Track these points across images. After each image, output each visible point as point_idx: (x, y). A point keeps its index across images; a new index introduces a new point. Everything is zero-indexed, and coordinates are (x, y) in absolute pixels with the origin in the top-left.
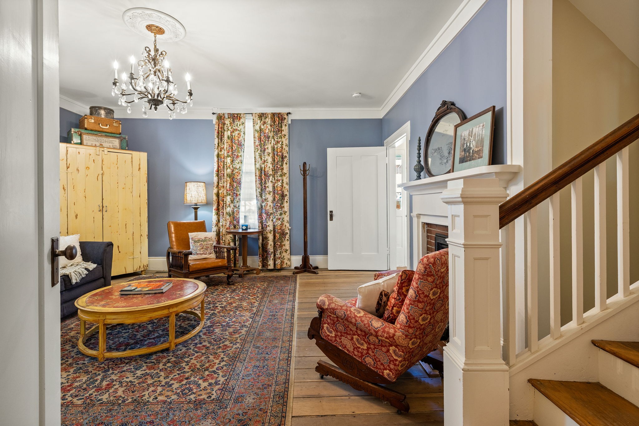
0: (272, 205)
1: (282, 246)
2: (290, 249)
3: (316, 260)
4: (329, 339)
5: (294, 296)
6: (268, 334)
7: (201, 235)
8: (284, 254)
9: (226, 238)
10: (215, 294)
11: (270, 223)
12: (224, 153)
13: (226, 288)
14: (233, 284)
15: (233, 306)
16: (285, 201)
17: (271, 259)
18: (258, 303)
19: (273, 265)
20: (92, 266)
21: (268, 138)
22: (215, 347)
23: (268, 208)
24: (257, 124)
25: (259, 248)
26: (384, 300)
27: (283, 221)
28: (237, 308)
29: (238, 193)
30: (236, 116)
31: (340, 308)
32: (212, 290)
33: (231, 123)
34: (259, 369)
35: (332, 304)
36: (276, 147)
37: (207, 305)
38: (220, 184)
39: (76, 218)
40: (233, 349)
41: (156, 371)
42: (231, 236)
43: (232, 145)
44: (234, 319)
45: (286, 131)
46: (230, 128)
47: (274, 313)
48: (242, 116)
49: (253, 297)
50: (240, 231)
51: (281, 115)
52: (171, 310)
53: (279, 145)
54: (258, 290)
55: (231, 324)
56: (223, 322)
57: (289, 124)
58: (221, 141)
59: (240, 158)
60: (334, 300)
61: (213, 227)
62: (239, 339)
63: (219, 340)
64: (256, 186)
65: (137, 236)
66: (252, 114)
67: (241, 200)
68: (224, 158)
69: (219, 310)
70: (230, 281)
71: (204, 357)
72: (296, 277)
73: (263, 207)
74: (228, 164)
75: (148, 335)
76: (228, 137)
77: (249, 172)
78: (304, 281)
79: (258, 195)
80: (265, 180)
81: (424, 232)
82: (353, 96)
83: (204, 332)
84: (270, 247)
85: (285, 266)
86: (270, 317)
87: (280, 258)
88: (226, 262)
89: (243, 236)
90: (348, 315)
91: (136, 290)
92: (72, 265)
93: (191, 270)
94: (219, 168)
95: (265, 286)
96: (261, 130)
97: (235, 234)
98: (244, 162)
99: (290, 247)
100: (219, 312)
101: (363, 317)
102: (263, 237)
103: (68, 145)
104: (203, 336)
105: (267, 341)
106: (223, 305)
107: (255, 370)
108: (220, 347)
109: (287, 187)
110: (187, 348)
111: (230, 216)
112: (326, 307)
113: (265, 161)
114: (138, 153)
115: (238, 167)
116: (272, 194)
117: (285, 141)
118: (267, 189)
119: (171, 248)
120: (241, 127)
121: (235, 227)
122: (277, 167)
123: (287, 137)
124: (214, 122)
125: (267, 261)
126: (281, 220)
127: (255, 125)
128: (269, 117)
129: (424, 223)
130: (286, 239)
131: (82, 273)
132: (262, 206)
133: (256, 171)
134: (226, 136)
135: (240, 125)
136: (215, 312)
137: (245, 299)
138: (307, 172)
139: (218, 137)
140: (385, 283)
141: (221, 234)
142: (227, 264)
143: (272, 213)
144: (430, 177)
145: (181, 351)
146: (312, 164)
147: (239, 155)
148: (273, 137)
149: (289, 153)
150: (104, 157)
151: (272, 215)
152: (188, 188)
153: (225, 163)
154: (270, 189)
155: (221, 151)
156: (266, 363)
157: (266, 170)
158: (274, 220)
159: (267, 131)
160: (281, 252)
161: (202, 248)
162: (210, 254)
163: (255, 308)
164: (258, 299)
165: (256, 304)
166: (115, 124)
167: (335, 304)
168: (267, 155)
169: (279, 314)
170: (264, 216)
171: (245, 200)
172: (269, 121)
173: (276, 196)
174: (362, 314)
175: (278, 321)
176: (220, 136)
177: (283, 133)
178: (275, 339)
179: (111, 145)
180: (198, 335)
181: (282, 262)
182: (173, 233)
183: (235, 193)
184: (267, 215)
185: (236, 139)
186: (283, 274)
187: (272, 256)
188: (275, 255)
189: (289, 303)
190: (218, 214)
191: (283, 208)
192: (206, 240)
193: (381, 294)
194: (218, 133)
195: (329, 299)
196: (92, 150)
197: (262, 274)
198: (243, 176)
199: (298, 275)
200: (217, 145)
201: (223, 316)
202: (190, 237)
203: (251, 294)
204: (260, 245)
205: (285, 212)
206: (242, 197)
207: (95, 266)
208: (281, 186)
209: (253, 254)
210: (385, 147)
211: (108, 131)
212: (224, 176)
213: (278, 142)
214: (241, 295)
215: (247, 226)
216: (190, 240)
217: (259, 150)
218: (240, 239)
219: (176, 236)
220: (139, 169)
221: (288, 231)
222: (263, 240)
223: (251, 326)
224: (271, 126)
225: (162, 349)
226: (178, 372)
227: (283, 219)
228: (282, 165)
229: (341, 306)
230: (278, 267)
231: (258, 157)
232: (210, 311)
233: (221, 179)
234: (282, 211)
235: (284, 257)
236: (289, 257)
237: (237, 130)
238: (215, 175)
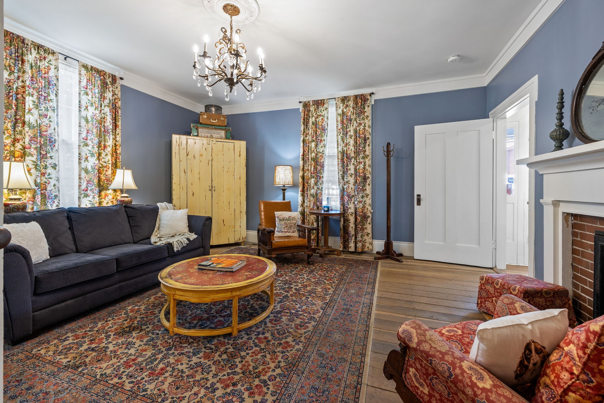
0: (353, 187)
1: (364, 230)
2: (372, 233)
3: (400, 246)
4: (417, 393)
5: (373, 288)
6: (337, 336)
7: (286, 214)
8: (366, 237)
9: (310, 218)
10: (294, 273)
11: (351, 206)
12: (309, 138)
13: (305, 267)
14: (313, 264)
15: (307, 290)
16: (367, 184)
17: (352, 241)
18: (333, 290)
19: (354, 248)
20: (193, 236)
21: (351, 120)
22: (276, 343)
23: (350, 190)
24: (340, 108)
25: (341, 230)
26: (535, 361)
27: (365, 204)
28: (310, 292)
29: (321, 176)
30: (320, 102)
31: (440, 356)
32: (292, 268)
33: (315, 110)
34: (317, 393)
35: (424, 344)
36: (358, 129)
37: (283, 284)
38: (305, 168)
39: (193, 196)
40: (294, 351)
41: (209, 363)
42: (315, 216)
43: (316, 130)
44: (304, 307)
45: (369, 112)
46: (314, 114)
47: (348, 307)
48: (325, 101)
49: (329, 282)
50: (323, 212)
51: (364, 97)
52: (234, 294)
53: (362, 127)
54: (335, 274)
55: (300, 313)
56: (293, 309)
57: (372, 105)
58: (307, 127)
59: (323, 142)
60: (428, 337)
61: (299, 207)
62: (304, 336)
63: (282, 333)
64: (338, 169)
65: (238, 212)
66: (335, 98)
67: (324, 182)
68: (309, 143)
69: (292, 293)
70: (310, 260)
71: (261, 354)
72: (377, 264)
73: (345, 189)
74: (312, 148)
75: (221, 311)
76: (313, 123)
77: (332, 156)
78: (386, 269)
79: (340, 178)
80: (347, 163)
81: (567, 226)
82: (449, 60)
83: (271, 318)
84: (351, 229)
85: (366, 249)
86: (343, 312)
87: (361, 241)
88: (306, 242)
89: (324, 217)
90: (457, 376)
91: (211, 266)
92: (179, 235)
93: (273, 247)
94: (305, 153)
95: (344, 270)
96: (343, 113)
97: (318, 215)
98: (327, 146)
99: (372, 231)
100: (292, 295)
101: (490, 391)
102: (344, 219)
103: (188, 137)
104: (269, 325)
105: (334, 348)
106: (297, 287)
107: (312, 395)
108: (280, 344)
109: (370, 169)
110: (248, 336)
111: (314, 197)
112: (414, 345)
113: (347, 144)
114: (239, 142)
115: (321, 151)
116: (353, 176)
117: (368, 122)
118: (349, 172)
119: (260, 225)
120: (325, 112)
121: (318, 208)
122: (359, 149)
123: (370, 118)
124: (301, 111)
125: (349, 244)
126: (362, 203)
127: (338, 109)
128: (352, 100)
129: (568, 214)
130: (368, 223)
131: (183, 243)
132: (343, 188)
133: (338, 154)
134: (311, 122)
135: (323, 111)
136: (289, 295)
137: (321, 283)
138: (392, 153)
139: (304, 124)
140: (536, 326)
141: (306, 214)
142: (307, 244)
143: (353, 196)
144: (586, 143)
145: (242, 339)
146: (396, 144)
147: (323, 139)
148: (355, 119)
149: (372, 134)
150: (213, 145)
151: (354, 198)
152: (277, 171)
153: (310, 148)
154: (352, 171)
155: (306, 136)
156: (328, 386)
157: (348, 152)
158: (356, 203)
159: (350, 114)
160: (362, 235)
161: (287, 227)
162: (293, 232)
163: (328, 296)
164: (333, 284)
165: (330, 292)
166: (222, 119)
167: (430, 344)
168: (349, 138)
169: (354, 309)
170: (346, 198)
171: (328, 182)
172: (351, 103)
173: (358, 178)
174: (487, 383)
175: (351, 319)
176: (306, 122)
177: (366, 114)
178: (344, 346)
179: (219, 135)
180: (264, 322)
181: (364, 246)
182: (262, 211)
183: (318, 176)
184: (349, 198)
185: (320, 124)
186: (364, 258)
187: (353, 238)
188: (356, 238)
189: (367, 296)
190: (303, 195)
191: (365, 191)
192: (290, 219)
193: (528, 347)
194: (304, 120)
195: (419, 331)
196: (205, 141)
197: (343, 256)
198: (326, 159)
199: (380, 261)
200: (303, 131)
201: (294, 301)
202: (276, 216)
203: (328, 278)
204: (342, 227)
205: (367, 195)
206: (325, 179)
207: (196, 236)
208: (363, 168)
209: (335, 235)
210: (490, 120)
211: (216, 124)
212: (308, 160)
213: (360, 124)
214: (318, 277)
215: (328, 208)
216: (276, 219)
217: (342, 133)
218: (322, 219)
219: (265, 214)
220: (240, 155)
221: (370, 215)
222: (344, 222)
223: (320, 322)
224: (353, 108)
225: (224, 333)
226: (229, 371)
227: (365, 202)
228: (365, 148)
229: (441, 353)
230: (359, 250)
231: (340, 140)
232: (284, 292)
233: (306, 163)
234: (364, 194)
235: (365, 240)
236: (371, 241)
237: (321, 115)
238: (301, 159)
